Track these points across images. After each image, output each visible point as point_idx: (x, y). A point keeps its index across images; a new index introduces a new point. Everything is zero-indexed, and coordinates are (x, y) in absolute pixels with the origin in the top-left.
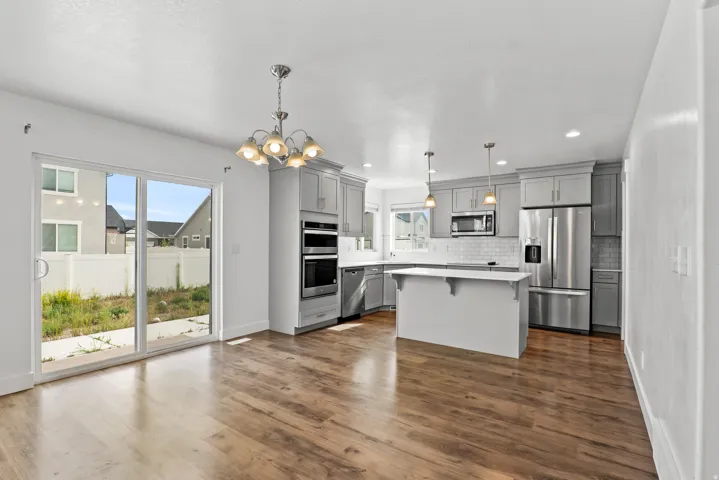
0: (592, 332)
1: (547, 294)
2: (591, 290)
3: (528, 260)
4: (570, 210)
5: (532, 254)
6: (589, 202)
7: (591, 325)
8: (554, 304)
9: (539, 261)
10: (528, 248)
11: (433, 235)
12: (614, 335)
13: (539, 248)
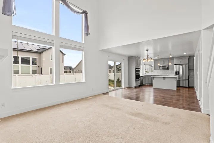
0: (189, 87)
1: (180, 80)
2: (189, 79)
3: (176, 74)
4: (184, 65)
5: (177, 73)
6: (188, 63)
7: (189, 86)
8: (181, 82)
9: (178, 74)
10: (176, 72)
11: (155, 70)
12: (193, 88)
13: (178, 72)
